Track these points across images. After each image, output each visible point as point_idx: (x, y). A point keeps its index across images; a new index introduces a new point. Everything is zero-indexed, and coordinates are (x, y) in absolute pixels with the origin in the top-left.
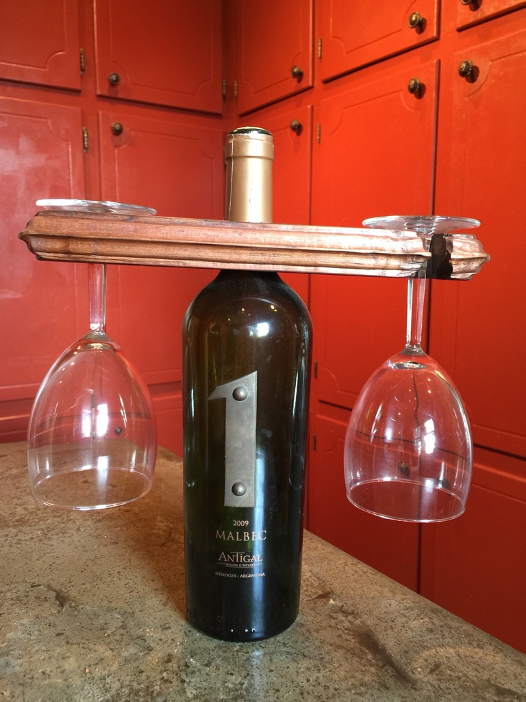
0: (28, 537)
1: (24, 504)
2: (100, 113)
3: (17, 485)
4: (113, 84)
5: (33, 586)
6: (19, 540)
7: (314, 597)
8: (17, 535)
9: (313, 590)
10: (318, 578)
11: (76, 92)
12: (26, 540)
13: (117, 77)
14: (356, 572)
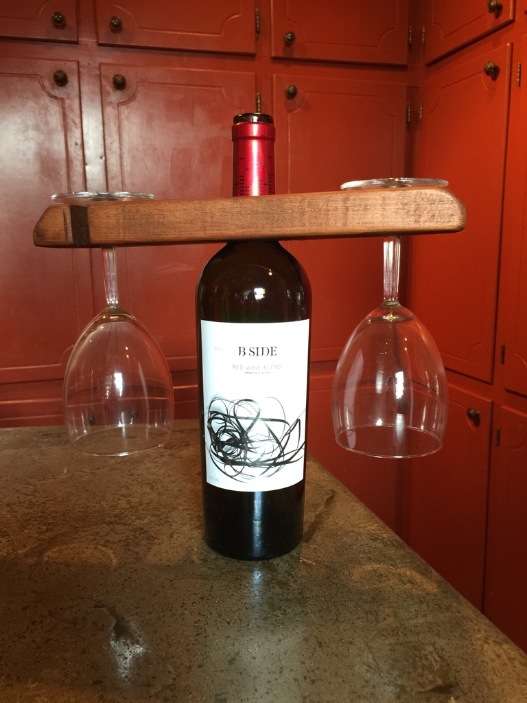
0: (117, 539)
1: (130, 495)
2: (274, 76)
3: (132, 471)
4: (289, 43)
5: (96, 607)
6: (107, 541)
7: (429, 688)
8: (107, 535)
9: (430, 677)
10: (441, 657)
11: (250, 56)
12: (114, 542)
13: (293, 36)
14: (499, 656)
